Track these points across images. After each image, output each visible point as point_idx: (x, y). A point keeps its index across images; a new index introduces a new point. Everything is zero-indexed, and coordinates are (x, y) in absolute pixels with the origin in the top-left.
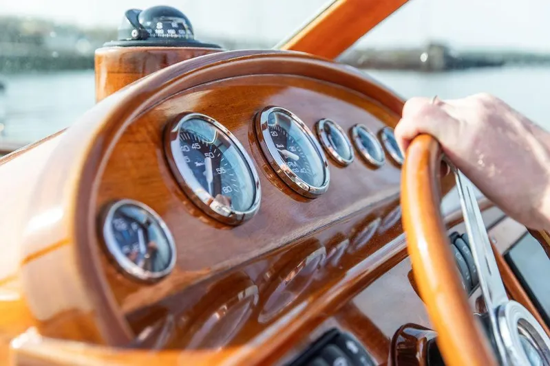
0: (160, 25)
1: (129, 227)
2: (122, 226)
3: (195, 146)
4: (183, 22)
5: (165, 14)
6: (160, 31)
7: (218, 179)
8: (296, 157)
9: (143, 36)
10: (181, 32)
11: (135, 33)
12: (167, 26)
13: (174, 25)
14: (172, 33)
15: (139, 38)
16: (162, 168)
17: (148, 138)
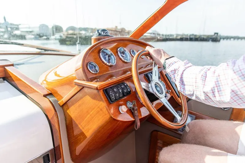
0: (102, 32)
1: (92, 66)
2: (91, 65)
3: (105, 54)
4: (107, 32)
5: (104, 30)
6: (102, 34)
7: (109, 59)
8: (125, 56)
9: (100, 34)
10: (106, 34)
11: (98, 34)
12: (104, 33)
13: (105, 32)
14: (104, 34)
15: (99, 35)
16: (99, 57)
17: (96, 52)
